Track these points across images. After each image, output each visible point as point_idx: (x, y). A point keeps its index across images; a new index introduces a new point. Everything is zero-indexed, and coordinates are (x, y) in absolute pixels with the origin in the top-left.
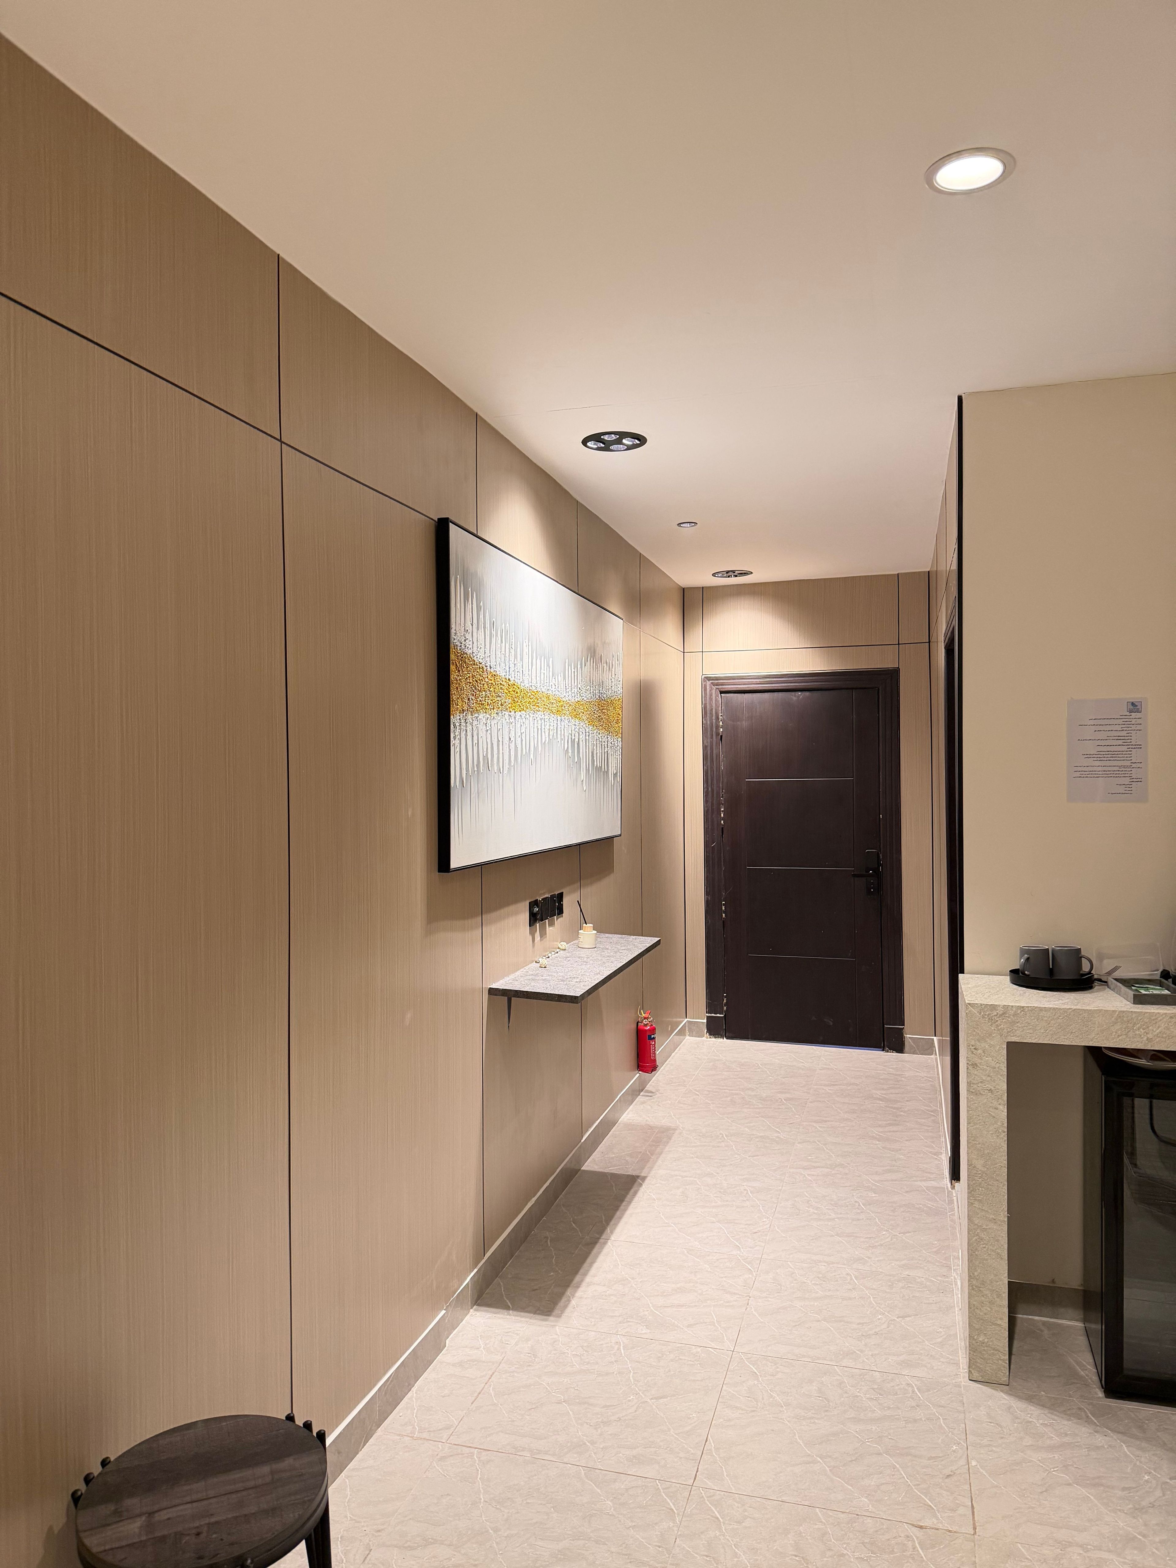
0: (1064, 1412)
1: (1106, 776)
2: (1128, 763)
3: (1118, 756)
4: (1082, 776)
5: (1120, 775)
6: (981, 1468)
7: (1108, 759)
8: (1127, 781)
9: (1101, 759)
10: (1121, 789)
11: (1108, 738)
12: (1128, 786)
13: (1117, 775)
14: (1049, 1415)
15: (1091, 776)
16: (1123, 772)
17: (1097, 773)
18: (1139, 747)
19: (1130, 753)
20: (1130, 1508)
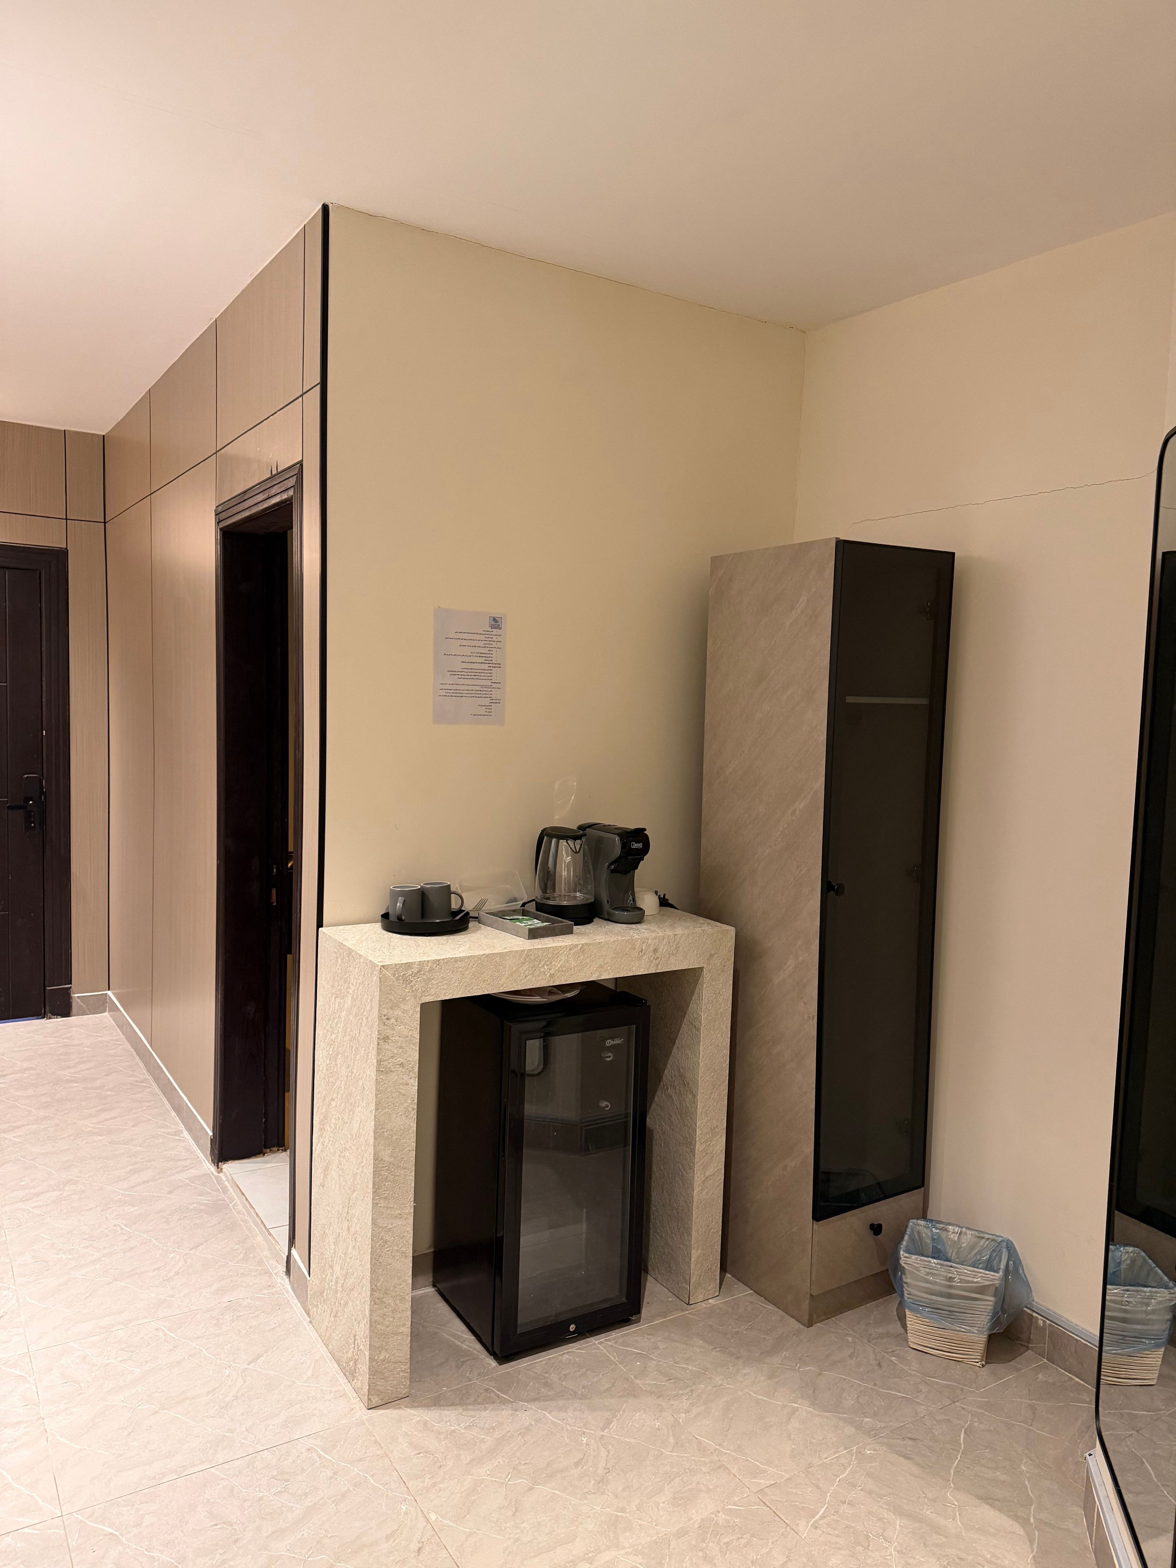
0: (475, 1402)
1: (470, 695)
2: (489, 683)
3: (480, 674)
4: (447, 694)
5: (481, 696)
6: (444, 1519)
7: (471, 677)
8: (487, 701)
9: (465, 677)
10: (482, 711)
11: (472, 654)
12: (488, 707)
13: (479, 695)
14: (465, 1413)
15: (456, 695)
16: (484, 692)
17: (461, 692)
18: (498, 666)
19: (491, 672)
20: (594, 1484)
